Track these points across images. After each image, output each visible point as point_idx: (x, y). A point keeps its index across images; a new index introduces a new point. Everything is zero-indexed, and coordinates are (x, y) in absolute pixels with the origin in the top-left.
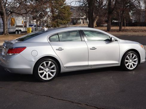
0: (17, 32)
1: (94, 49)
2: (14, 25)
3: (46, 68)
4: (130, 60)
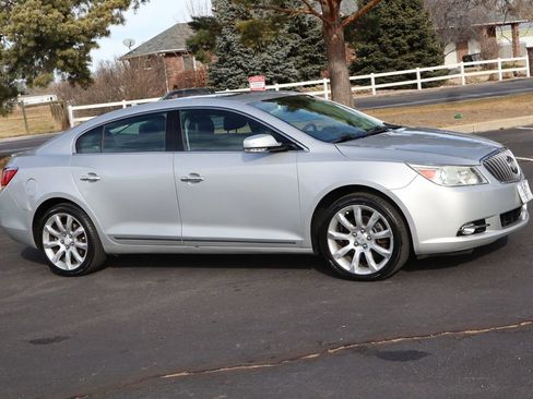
1: (196, 179)
3: (65, 234)
4: (359, 233)
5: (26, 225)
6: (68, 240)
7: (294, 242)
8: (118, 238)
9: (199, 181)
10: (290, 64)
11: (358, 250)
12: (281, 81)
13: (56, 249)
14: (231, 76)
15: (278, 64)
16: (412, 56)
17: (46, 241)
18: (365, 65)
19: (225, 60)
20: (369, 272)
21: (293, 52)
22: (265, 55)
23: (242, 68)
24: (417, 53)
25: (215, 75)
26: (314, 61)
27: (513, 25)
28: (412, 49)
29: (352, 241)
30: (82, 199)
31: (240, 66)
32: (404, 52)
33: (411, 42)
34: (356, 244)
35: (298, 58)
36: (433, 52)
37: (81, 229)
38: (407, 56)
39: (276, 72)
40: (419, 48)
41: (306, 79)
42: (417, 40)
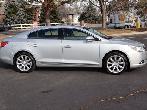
0: (126, 27)
1: (69, 47)
2: (124, 20)
3: (24, 61)
4: (115, 62)
5: (11, 58)
6: (25, 63)
7: (96, 65)
8: (42, 62)
9: (70, 48)
10: (25, 19)
11: (115, 67)
12: (22, 24)
13: (20, 65)
14: (10, 21)
15: (22, 19)
16: (54, 20)
17: (17, 63)
18: (43, 21)
19: (8, 17)
20: (117, 72)
21: (25, 17)
22: (19, 17)
23: (13, 19)
24: (56, 19)
25: (5, 21)
26: (30, 19)
27: (73, 15)
28: (54, 18)
29: (113, 65)
30: (31, 51)
31: (12, 19)
32: (53, 19)
33: (54, 17)
34: (114, 65)
35: (26, 18)
36: (59, 19)
37: (30, 60)
38: (53, 20)
39: (21, 21)
40: (56, 18)
41: (28, 24)
42: (56, 16)
